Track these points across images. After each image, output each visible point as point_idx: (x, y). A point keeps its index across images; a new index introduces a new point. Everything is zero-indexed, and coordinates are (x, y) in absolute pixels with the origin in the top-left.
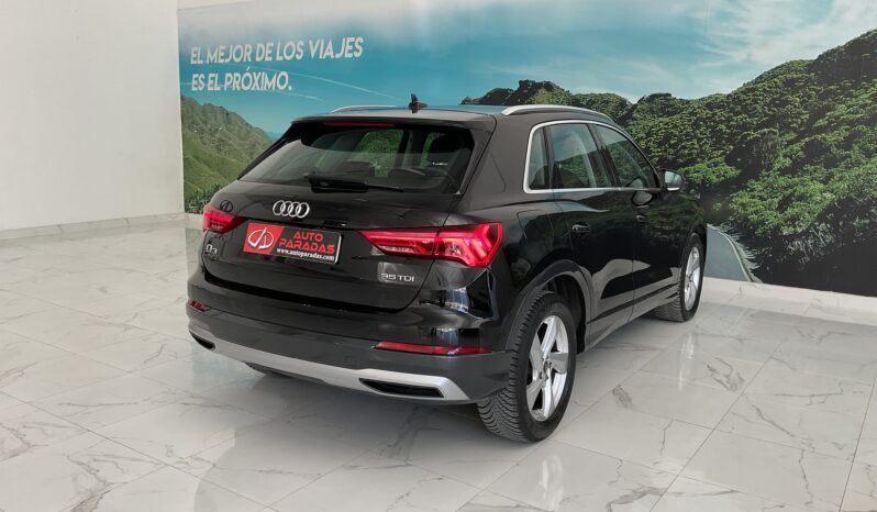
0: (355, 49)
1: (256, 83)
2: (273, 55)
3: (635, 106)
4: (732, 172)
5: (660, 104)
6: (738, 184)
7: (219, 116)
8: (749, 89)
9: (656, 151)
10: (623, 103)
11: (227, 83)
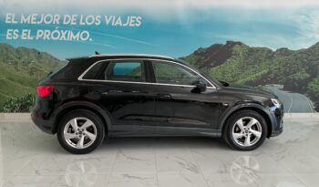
0: (136, 22)
1: (63, 36)
2: (78, 21)
3: (274, 53)
4: (308, 75)
5: (284, 52)
6: (310, 79)
7: (32, 55)
8: (313, 47)
9: (283, 69)
10: (270, 51)
11: (38, 36)
